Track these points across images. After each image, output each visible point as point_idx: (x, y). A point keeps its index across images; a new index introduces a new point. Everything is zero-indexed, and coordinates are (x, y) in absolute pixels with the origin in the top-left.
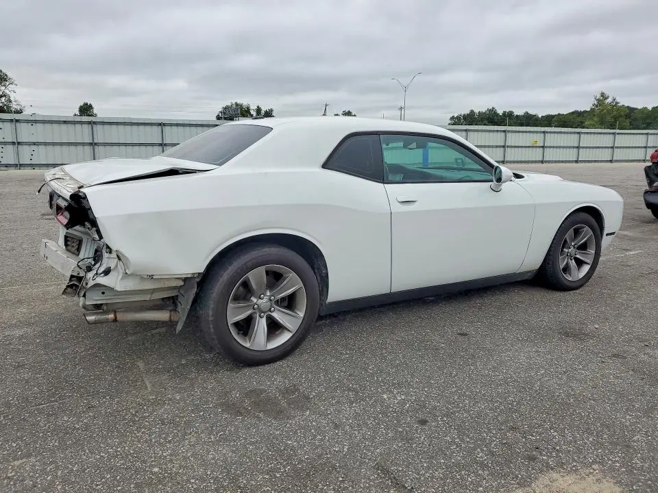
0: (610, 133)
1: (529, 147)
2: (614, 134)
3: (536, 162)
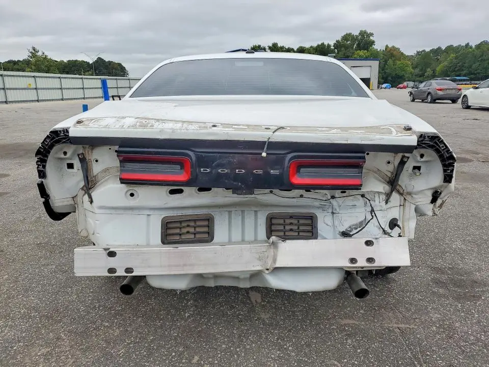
0: (79, 78)
1: (25, 89)
2: (82, 78)
3: (32, 101)
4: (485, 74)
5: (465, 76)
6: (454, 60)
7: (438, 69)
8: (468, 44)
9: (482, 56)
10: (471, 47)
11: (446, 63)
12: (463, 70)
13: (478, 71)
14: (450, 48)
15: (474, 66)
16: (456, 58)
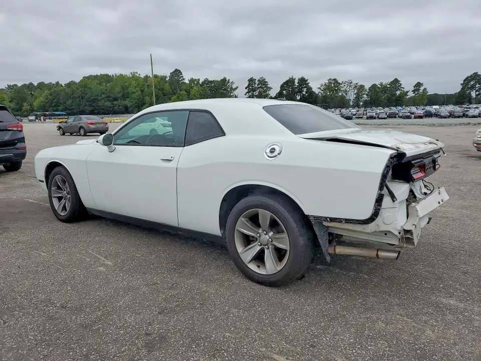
4: (78, 110)
5: (62, 111)
6: (49, 97)
7: (36, 104)
8: (58, 82)
9: (73, 94)
10: (62, 86)
11: (42, 99)
12: (59, 106)
13: (72, 107)
14: (41, 85)
15: (69, 102)
16: (51, 94)
